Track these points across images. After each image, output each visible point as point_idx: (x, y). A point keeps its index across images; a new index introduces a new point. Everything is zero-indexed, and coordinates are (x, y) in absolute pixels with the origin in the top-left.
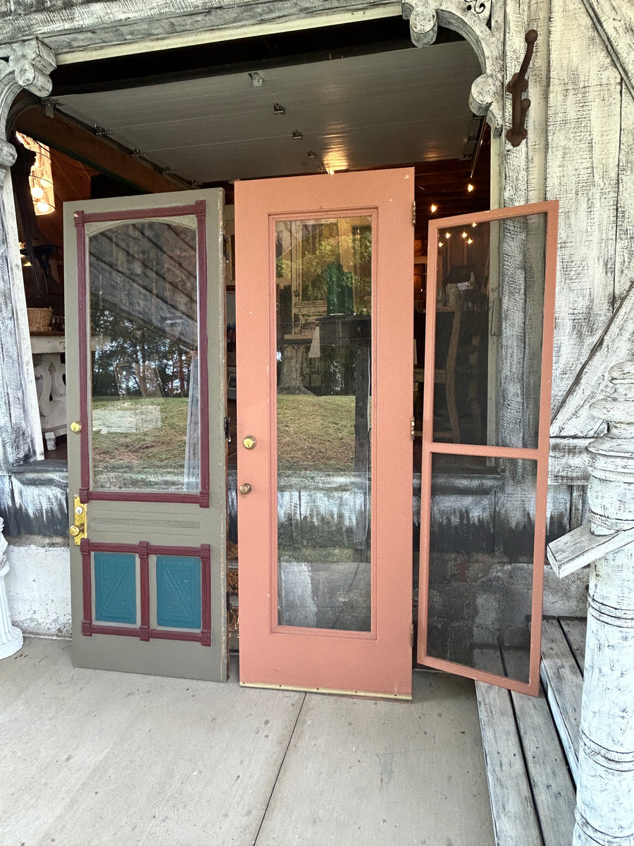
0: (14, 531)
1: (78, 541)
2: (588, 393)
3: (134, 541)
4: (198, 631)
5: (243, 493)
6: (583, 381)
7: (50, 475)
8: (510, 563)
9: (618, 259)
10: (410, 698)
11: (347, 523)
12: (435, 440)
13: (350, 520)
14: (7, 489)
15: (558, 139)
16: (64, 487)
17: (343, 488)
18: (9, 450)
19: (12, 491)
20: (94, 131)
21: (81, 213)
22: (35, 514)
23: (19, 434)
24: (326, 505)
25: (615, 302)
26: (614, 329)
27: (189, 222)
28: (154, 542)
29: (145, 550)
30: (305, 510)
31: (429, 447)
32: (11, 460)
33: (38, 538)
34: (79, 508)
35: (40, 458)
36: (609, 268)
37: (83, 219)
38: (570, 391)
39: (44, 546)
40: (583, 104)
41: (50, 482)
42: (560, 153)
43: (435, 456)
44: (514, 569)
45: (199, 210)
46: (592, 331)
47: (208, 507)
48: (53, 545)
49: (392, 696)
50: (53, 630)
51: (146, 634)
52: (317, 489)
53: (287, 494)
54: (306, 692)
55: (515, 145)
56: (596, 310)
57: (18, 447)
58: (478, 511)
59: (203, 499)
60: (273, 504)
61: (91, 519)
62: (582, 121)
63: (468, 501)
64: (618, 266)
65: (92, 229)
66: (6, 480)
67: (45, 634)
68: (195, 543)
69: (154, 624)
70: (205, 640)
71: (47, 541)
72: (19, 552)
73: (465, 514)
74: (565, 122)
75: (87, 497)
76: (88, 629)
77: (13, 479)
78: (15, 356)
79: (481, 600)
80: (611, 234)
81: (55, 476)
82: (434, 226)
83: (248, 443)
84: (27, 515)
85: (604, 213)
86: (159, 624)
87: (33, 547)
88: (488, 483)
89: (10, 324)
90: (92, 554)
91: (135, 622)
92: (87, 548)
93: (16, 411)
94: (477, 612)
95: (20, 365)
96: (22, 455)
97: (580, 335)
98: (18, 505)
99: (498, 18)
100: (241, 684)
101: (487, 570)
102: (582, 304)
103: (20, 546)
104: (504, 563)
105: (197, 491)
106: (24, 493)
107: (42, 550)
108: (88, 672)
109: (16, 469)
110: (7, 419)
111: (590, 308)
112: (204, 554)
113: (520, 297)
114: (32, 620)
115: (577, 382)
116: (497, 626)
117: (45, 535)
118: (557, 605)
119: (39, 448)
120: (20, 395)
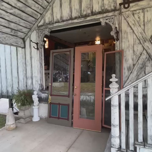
1: (49, 102)
2: (130, 80)
4: (67, 118)
5: (75, 95)
6: (129, 78)
10: (101, 132)
11: (91, 101)
12: (105, 88)
13: (92, 101)
15: (123, 40)
16: (48, 94)
17: (91, 95)
19: (40, 94)
20: (56, 37)
23: (42, 85)
24: (88, 98)
25: (134, 65)
26: (134, 70)
27: (68, 53)
28: (61, 103)
29: (59, 104)
30: (85, 99)
32: (40, 89)
34: (50, 97)
35: (44, 89)
36: (133, 60)
37: (53, 53)
38: (127, 80)
39: (44, 104)
40: (127, 35)
41: (46, 93)
42: (124, 42)
43: (105, 90)
45: (70, 51)
46: (130, 70)
49: (98, 131)
51: (59, 118)
52: (86, 95)
53: (82, 96)
54: (84, 130)
55: (117, 41)
57: (41, 87)
59: (68, 96)
60: (80, 98)
61: (51, 99)
62: (127, 38)
65: (54, 54)
67: (43, 119)
68: (67, 103)
69: (60, 117)
74: (124, 38)
75: (51, 95)
76: (50, 117)
77: (40, 92)
80: (133, 55)
82: (105, 53)
83: (76, 87)
84: (42, 98)
85: (131, 51)
90: (51, 105)
91: (57, 116)
93: (42, 82)
95: (43, 75)
96: (42, 89)
97: (128, 71)
99: (114, 23)
100: (73, 127)
102: (129, 66)
103: (41, 103)
105: (68, 95)
106: (42, 95)
108: (50, 124)
110: (40, 83)
111: (130, 66)
112: (68, 105)
113: (119, 64)
114: (41, 116)
115: (128, 78)
117: (44, 102)
119: (44, 88)
120: (42, 79)
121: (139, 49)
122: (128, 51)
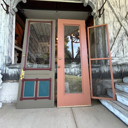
0: (4, 79)
1: (21, 78)
2: (113, 51)
3: (35, 78)
4: (48, 97)
5: (58, 67)
6: (112, 49)
7: (16, 66)
8: (102, 80)
9: (114, 33)
10: (91, 105)
14: (5, 69)
15: (106, 17)
18: (7, 61)
19: (6, 70)
21: (30, 20)
22: (10, 75)
23: (9, 59)
25: (115, 39)
26: (115, 42)
28: (39, 78)
29: (37, 80)
31: (90, 59)
32: (7, 63)
33: (10, 81)
34: (23, 72)
36: (113, 34)
39: (11, 82)
40: (108, 13)
41: (16, 68)
42: (106, 19)
43: (91, 61)
44: (102, 81)
46: (112, 42)
47: (51, 70)
48: (14, 82)
49: (88, 105)
50: (10, 102)
51: (36, 99)
54: (71, 107)
55: (100, 18)
56: (112, 39)
57: (9, 61)
58: (97, 71)
61: (25, 74)
62: (108, 15)
63: (96, 69)
64: (114, 34)
65: (31, 23)
66: (5, 68)
67: (8, 104)
68: (48, 78)
69: (38, 96)
70: (49, 98)
71: (12, 81)
72: (5, 84)
73: (95, 71)
74: (106, 15)
75: (25, 70)
76: (22, 99)
77: (7, 67)
78: (11, 44)
79: (98, 87)
80: (113, 30)
81: (17, 66)
82: (88, 28)
84: (9, 75)
85: (112, 27)
86: (39, 96)
87: (8, 83)
88: (99, 65)
89: (11, 38)
90: (25, 81)
91: (33, 96)
92: (24, 80)
93: (10, 54)
94: (97, 89)
95: (12, 46)
96: (9, 63)
98: (6, 73)
99: (96, 3)
100: (57, 107)
101: (98, 81)
103: (5, 83)
104: (101, 80)
105: (49, 68)
106: (9, 70)
107: (11, 83)
108: (21, 110)
109: (8, 65)
110: (8, 55)
111: (111, 39)
112: (50, 80)
113: (101, 38)
114: (5, 100)
116: (100, 91)
117: (12, 80)
118: (109, 86)
120: (11, 51)
121: (117, 25)
122: (110, 26)
